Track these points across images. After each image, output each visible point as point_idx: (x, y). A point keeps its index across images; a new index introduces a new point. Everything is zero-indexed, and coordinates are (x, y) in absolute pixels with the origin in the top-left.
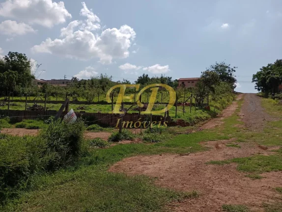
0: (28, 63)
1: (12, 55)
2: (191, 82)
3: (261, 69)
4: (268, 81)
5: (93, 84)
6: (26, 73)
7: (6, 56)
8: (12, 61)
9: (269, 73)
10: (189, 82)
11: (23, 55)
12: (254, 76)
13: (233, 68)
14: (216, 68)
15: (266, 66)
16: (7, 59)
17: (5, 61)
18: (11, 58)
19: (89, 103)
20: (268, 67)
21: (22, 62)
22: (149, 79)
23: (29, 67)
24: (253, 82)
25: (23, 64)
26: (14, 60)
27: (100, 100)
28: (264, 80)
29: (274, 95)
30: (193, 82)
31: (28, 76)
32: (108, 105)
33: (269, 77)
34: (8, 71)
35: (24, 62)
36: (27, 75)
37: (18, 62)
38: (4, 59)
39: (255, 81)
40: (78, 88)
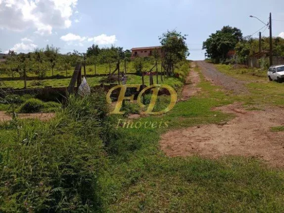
2: (144, 52)
3: (210, 36)
4: (219, 47)
5: (39, 56)
9: (219, 40)
10: (142, 52)
12: (205, 44)
13: (184, 36)
14: (168, 36)
15: (215, 33)
19: (42, 78)
20: (217, 34)
22: (99, 50)
24: (203, 49)
27: (55, 74)
28: (215, 46)
29: (225, 61)
30: (146, 52)
32: (66, 79)
33: (219, 43)
39: (205, 48)
40: (23, 62)
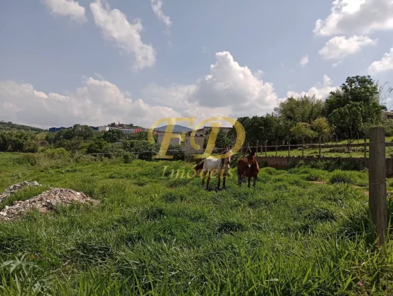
0: (375, 88)
1: (350, 81)
6: (374, 104)
7: (344, 84)
8: (352, 89)
11: (367, 78)
16: (344, 88)
17: (342, 92)
18: (351, 86)
21: (365, 88)
23: (377, 93)
25: (368, 91)
26: (355, 88)
31: (376, 107)
34: (349, 104)
35: (368, 88)
36: (375, 105)
37: (360, 89)
38: (340, 90)
